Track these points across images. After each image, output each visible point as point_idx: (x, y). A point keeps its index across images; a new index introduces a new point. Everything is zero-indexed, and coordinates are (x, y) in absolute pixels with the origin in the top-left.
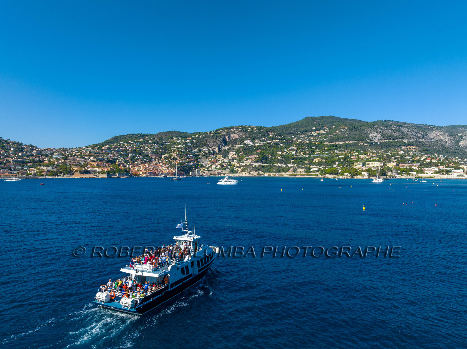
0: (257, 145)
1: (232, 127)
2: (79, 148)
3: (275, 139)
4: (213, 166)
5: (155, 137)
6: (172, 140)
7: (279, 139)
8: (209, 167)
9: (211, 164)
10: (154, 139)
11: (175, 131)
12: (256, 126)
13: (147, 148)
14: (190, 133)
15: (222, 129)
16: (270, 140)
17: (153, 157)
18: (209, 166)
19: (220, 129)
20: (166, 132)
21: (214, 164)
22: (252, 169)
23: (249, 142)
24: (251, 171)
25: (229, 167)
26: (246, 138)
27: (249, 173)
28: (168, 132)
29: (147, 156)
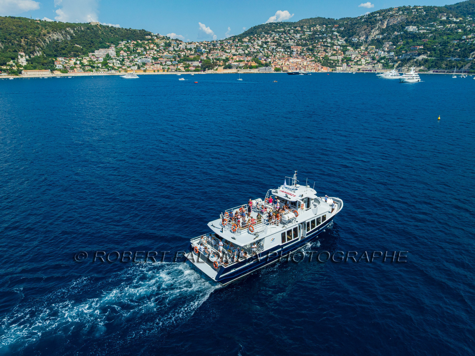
0: (422, 32)
1: (391, 9)
2: (219, 41)
3: (450, 22)
4: (362, 60)
5: (296, 25)
6: (315, 29)
7: (455, 23)
8: (358, 61)
9: (360, 57)
10: (296, 27)
11: (319, 18)
12: (423, 6)
13: (288, 38)
14: (337, 19)
15: (377, 12)
16: (442, 25)
17: (295, 50)
18: (358, 59)
19: (375, 12)
20: (308, 20)
21: (364, 57)
22: (412, 65)
23: (411, 29)
24: (410, 66)
25: (383, 61)
26: (409, 23)
27: (408, 68)
28: (311, 19)
29: (289, 47)
